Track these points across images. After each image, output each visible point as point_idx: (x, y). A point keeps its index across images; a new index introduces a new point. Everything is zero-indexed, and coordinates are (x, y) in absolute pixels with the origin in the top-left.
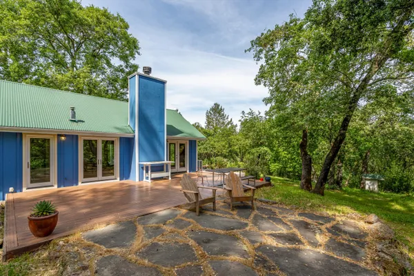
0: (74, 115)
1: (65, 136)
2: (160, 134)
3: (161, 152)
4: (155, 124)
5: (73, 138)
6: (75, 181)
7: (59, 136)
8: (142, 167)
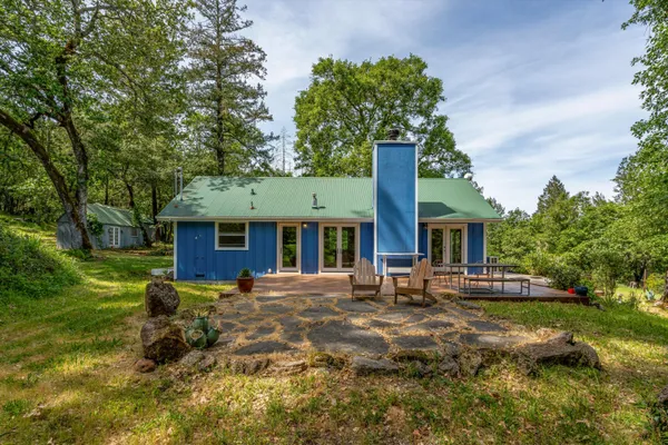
0: (315, 203)
1: (308, 223)
2: (407, 216)
3: (409, 241)
4: (401, 204)
5: (314, 225)
6: (315, 270)
7: (303, 223)
8: (381, 259)
